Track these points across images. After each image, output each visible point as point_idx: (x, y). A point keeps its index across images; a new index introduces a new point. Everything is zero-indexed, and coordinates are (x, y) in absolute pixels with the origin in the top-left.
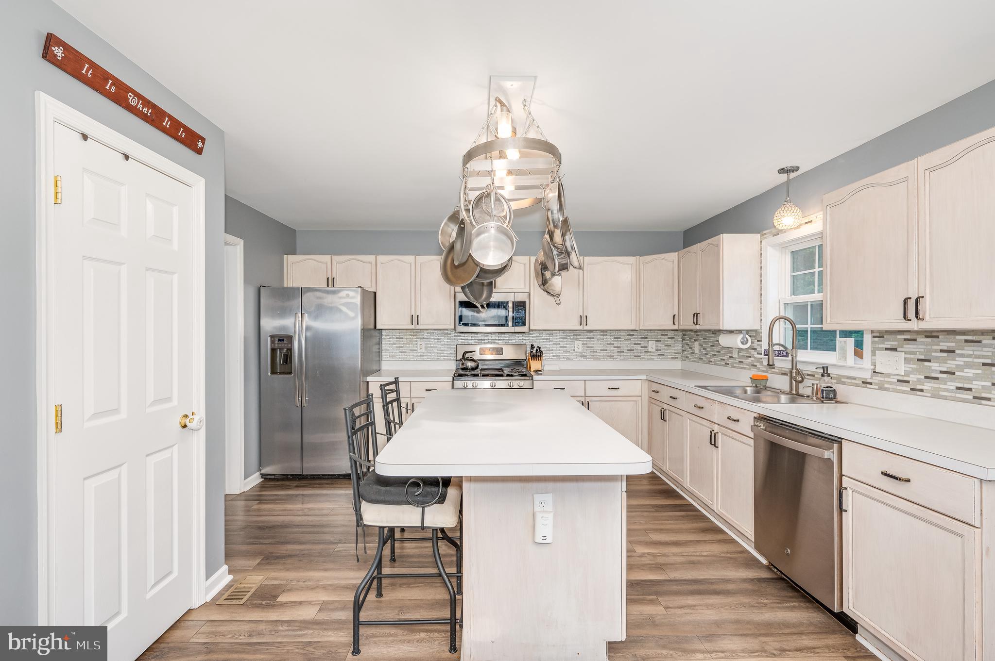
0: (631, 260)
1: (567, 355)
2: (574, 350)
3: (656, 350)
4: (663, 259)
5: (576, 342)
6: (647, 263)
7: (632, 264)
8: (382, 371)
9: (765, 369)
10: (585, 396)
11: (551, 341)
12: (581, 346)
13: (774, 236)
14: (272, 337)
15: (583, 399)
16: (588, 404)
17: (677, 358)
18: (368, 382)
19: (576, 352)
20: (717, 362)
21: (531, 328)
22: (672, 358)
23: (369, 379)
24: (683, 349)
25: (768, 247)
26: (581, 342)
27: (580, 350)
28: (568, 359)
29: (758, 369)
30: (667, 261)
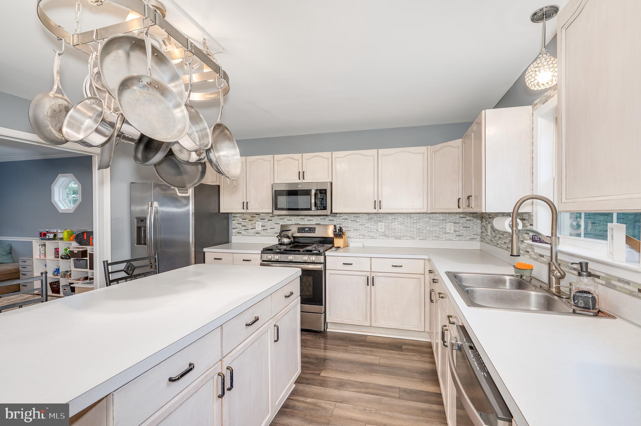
0: (423, 149)
1: (372, 234)
2: (377, 230)
3: (454, 231)
4: (450, 146)
5: (380, 223)
6: (437, 151)
7: (423, 154)
8: (232, 243)
9: (536, 257)
10: (371, 272)
11: (358, 222)
12: (383, 227)
13: (543, 104)
14: (137, 218)
15: (368, 274)
16: (373, 279)
17: (476, 239)
18: (205, 252)
19: (380, 232)
20: (502, 245)
21: (333, 212)
22: (471, 239)
23: (205, 250)
24: (482, 231)
25: (539, 119)
26: (383, 224)
27: (383, 230)
28: (372, 238)
29: (530, 255)
30: (454, 147)
